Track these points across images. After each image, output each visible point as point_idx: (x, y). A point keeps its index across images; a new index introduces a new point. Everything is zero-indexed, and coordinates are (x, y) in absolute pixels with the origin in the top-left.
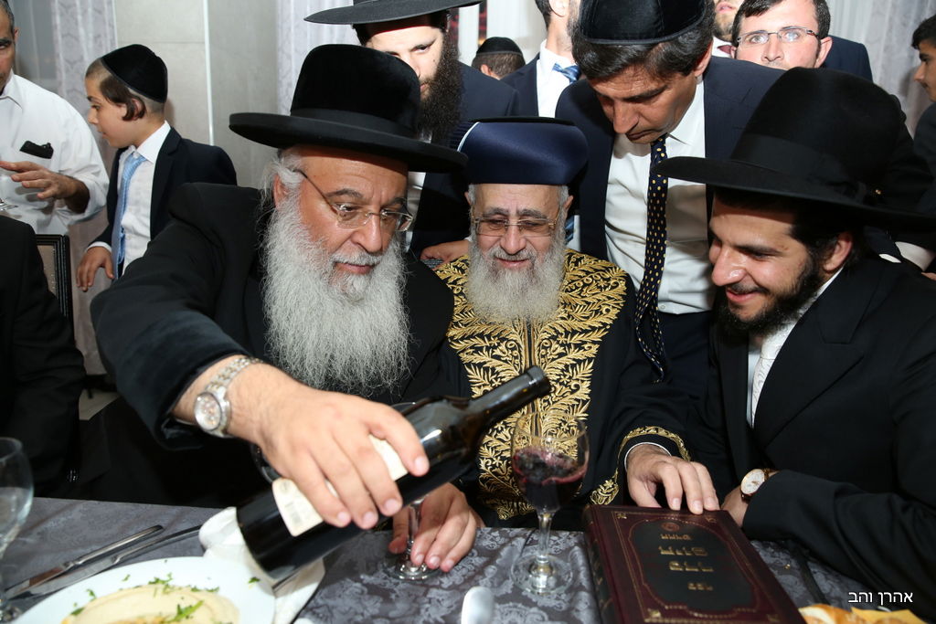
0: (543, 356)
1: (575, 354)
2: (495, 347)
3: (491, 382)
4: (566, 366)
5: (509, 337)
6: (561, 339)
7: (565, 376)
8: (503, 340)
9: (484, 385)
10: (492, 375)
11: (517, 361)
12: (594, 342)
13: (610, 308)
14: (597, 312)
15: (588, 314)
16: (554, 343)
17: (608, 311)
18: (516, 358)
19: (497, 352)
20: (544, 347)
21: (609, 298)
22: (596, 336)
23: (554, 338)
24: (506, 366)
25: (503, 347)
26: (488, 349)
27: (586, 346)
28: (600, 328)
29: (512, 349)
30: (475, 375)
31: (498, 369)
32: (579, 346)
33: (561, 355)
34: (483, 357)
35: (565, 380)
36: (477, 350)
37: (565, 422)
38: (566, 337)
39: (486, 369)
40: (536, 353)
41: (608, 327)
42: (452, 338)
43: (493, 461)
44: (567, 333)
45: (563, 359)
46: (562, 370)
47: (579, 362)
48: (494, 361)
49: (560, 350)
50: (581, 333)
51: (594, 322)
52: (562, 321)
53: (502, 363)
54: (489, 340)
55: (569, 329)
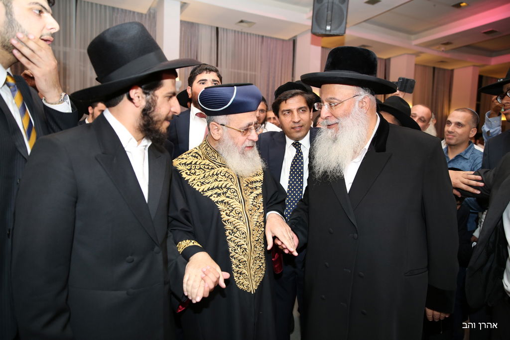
2: (226, 193)
3: (228, 209)
4: (254, 197)
5: (231, 187)
6: (250, 186)
7: (254, 201)
8: (228, 189)
9: (226, 210)
10: (228, 205)
11: (237, 198)
12: (260, 187)
18: (236, 196)
19: (227, 195)
24: (232, 201)
25: (229, 192)
26: (223, 194)
27: (258, 188)
28: (260, 182)
29: (234, 193)
30: (221, 206)
31: (229, 202)
32: (256, 188)
33: (251, 193)
34: (220, 199)
35: (255, 203)
36: (219, 195)
37: (258, 222)
38: (251, 184)
39: (225, 203)
46: (253, 199)
47: (258, 195)
49: (251, 191)
53: (230, 199)
54: (222, 189)
55: (251, 181)
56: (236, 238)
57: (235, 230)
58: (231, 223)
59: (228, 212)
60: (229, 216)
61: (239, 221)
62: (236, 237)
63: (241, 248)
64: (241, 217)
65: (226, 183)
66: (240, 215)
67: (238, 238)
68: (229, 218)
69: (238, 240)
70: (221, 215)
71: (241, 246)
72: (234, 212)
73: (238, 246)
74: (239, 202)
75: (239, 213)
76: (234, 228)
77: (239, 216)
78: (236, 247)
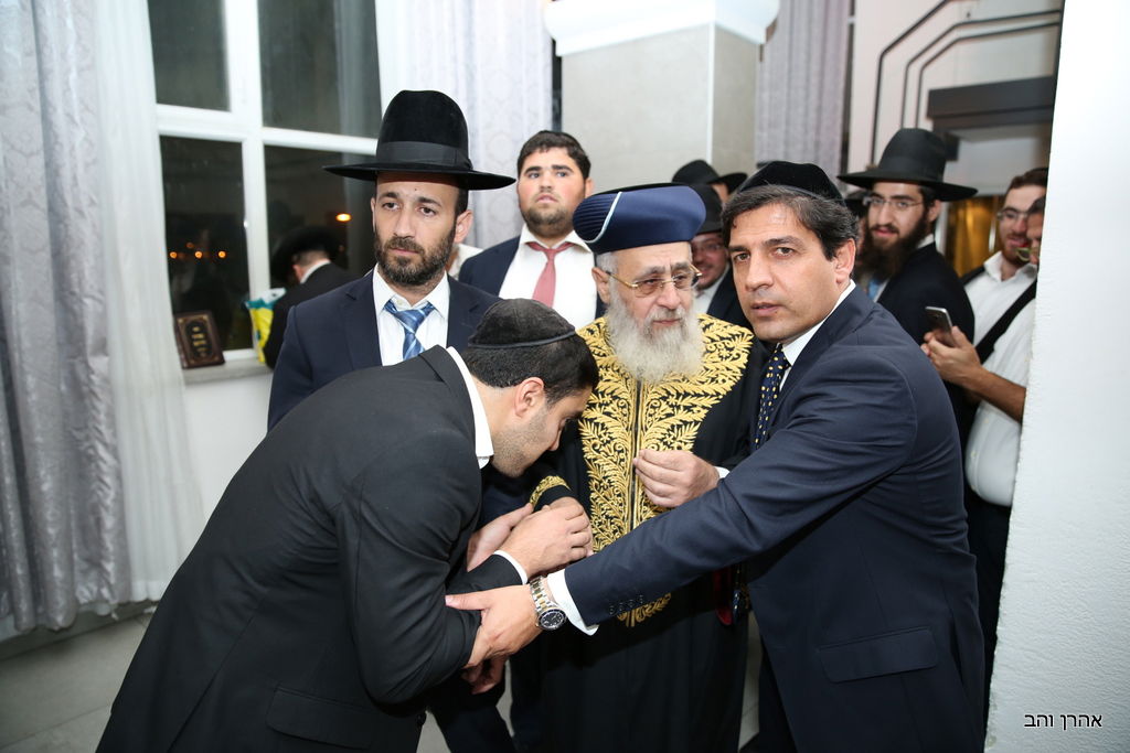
0: (650, 415)
1: (682, 415)
2: (607, 405)
3: (600, 437)
4: (673, 426)
5: (621, 396)
6: (672, 400)
7: (670, 435)
8: (615, 398)
9: (594, 439)
10: (602, 429)
11: (626, 418)
12: (704, 407)
13: (726, 379)
14: (713, 380)
16: (664, 404)
17: (724, 381)
18: (625, 415)
19: (609, 409)
20: (652, 407)
21: (728, 369)
22: (709, 402)
23: (664, 398)
24: (615, 422)
25: (614, 405)
27: (695, 409)
28: (712, 396)
29: (622, 408)
30: (585, 429)
31: (608, 425)
32: (688, 409)
33: (668, 415)
34: (590, 414)
35: (669, 440)
36: (592, 406)
38: (677, 398)
39: (597, 424)
40: (645, 411)
41: (721, 397)
44: (679, 395)
45: (672, 420)
46: (668, 430)
47: (686, 423)
48: (605, 417)
49: (669, 411)
50: (693, 396)
51: (710, 388)
52: (676, 384)
53: (611, 419)
54: (603, 396)
55: (681, 391)
57: (606, 483)
58: (599, 466)
59: (599, 443)
60: (598, 451)
61: (618, 467)
62: (605, 497)
64: (622, 460)
65: (617, 385)
66: (622, 455)
67: (608, 500)
68: (597, 455)
69: (609, 505)
70: (584, 446)
71: (612, 518)
72: (611, 446)
73: (607, 517)
74: (627, 429)
75: (622, 451)
76: (604, 478)
78: (604, 518)
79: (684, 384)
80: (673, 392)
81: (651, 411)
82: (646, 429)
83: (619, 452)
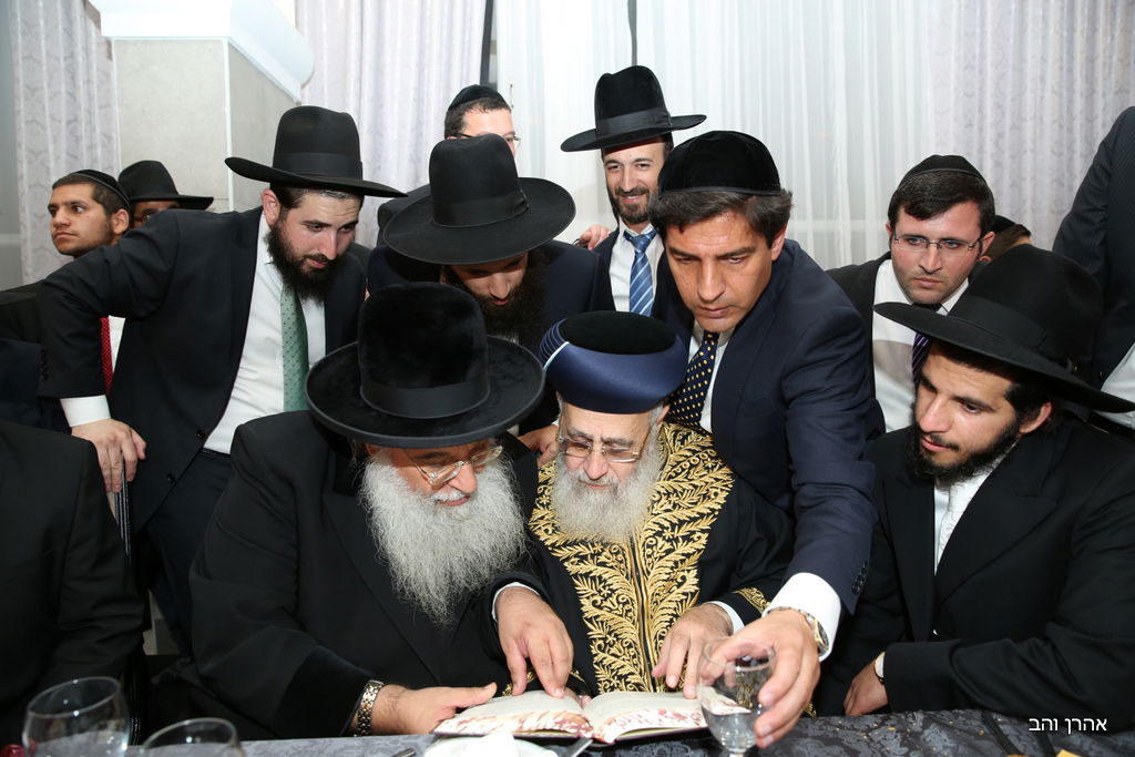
0: (649, 556)
1: (683, 548)
2: (599, 554)
3: (600, 591)
5: (612, 541)
6: (668, 534)
8: (606, 545)
9: (593, 595)
10: (600, 583)
11: (622, 566)
13: (719, 491)
14: (705, 496)
15: (695, 498)
16: (660, 539)
17: (716, 494)
18: (621, 562)
19: (602, 559)
20: (649, 546)
21: (717, 480)
22: (705, 524)
23: (659, 534)
24: (612, 572)
25: (607, 553)
26: (593, 556)
27: (695, 537)
29: (617, 554)
30: (583, 587)
31: (604, 576)
32: (688, 538)
33: (668, 552)
34: (583, 568)
36: (583, 559)
38: (673, 530)
39: (593, 578)
40: (642, 553)
41: (717, 513)
42: (553, 545)
43: (610, 682)
44: (673, 525)
45: (672, 556)
46: (672, 568)
47: (689, 555)
48: (600, 568)
49: (668, 546)
50: (689, 522)
51: (703, 508)
52: (667, 514)
53: (607, 569)
54: (593, 546)
55: (675, 521)
56: (614, 659)
57: (611, 639)
58: (602, 622)
59: (598, 598)
60: (600, 608)
61: (624, 619)
62: (613, 655)
63: (626, 683)
64: (630, 610)
67: (617, 657)
68: (599, 612)
69: (620, 662)
70: (582, 606)
71: (626, 676)
72: (614, 599)
73: (620, 678)
74: (627, 577)
75: (627, 602)
76: (610, 633)
77: (626, 607)
78: (615, 682)
79: (675, 512)
80: (667, 524)
81: (649, 551)
82: (649, 573)
83: (624, 604)
